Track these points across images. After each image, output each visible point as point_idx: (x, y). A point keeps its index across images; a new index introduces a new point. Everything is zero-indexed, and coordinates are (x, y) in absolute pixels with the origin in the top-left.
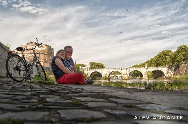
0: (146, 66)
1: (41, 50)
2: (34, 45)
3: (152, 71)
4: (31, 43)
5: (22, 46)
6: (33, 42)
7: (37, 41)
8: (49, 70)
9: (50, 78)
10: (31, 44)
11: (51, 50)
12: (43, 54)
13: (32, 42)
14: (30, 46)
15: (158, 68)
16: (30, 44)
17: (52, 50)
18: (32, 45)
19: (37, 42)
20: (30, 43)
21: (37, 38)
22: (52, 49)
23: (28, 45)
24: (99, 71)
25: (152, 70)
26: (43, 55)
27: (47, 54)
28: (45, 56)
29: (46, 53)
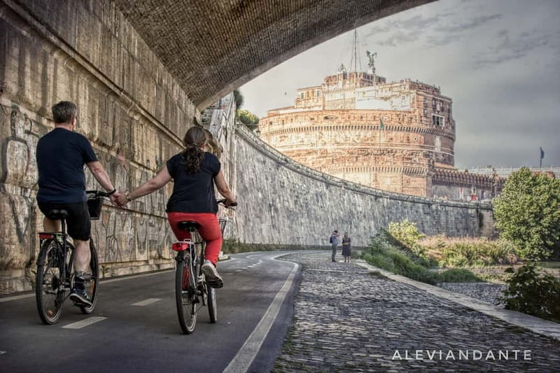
1: (389, 108)
2: (358, 85)
4: (345, 76)
5: (305, 92)
6: (353, 70)
7: (371, 64)
8: (427, 210)
9: (421, 252)
10: (344, 84)
11: (438, 109)
12: (399, 129)
13: (348, 72)
14: (340, 90)
16: (340, 83)
17: (442, 110)
19: (370, 72)
20: (341, 78)
21: (368, 53)
22: (442, 101)
23: (331, 88)
26: (401, 134)
27: (418, 131)
28: (408, 140)
29: (414, 125)
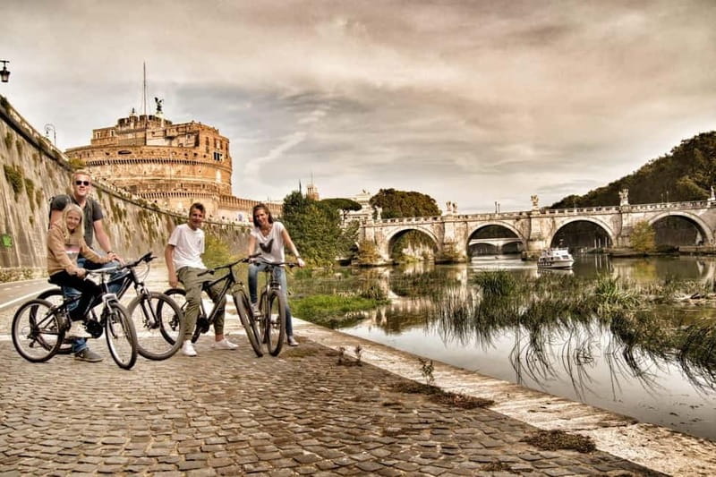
0: (625, 202)
3: (651, 222)
4: (135, 119)
6: (143, 114)
7: (159, 108)
10: (135, 125)
11: (218, 146)
12: (186, 163)
13: (138, 116)
15: (675, 209)
16: (132, 124)
17: (222, 147)
18: (138, 127)
19: (158, 115)
21: (156, 99)
22: (221, 141)
23: (124, 129)
24: (425, 226)
25: (652, 218)
26: (187, 167)
27: (202, 165)
28: (194, 173)
29: (199, 160)
